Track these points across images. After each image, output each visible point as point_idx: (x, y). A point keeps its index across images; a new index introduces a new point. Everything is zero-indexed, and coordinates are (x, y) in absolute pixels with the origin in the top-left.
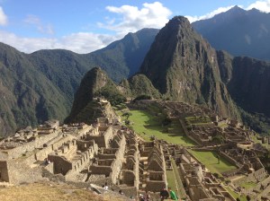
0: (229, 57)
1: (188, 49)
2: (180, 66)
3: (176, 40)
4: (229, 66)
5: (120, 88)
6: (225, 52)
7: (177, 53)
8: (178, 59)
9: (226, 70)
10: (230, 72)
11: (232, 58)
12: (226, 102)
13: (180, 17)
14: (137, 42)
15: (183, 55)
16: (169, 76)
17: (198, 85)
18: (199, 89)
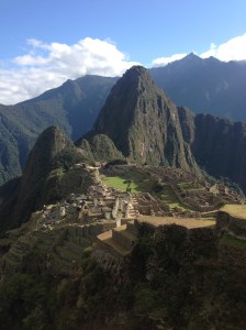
0: (191, 114)
1: (150, 105)
2: (142, 125)
3: (137, 94)
4: (192, 124)
5: (81, 151)
6: (186, 109)
7: (138, 109)
8: (139, 116)
9: (189, 129)
10: (192, 132)
11: (194, 115)
12: (191, 165)
13: (139, 67)
14: (78, 91)
15: (144, 112)
16: (131, 135)
17: (161, 146)
18: (162, 151)
